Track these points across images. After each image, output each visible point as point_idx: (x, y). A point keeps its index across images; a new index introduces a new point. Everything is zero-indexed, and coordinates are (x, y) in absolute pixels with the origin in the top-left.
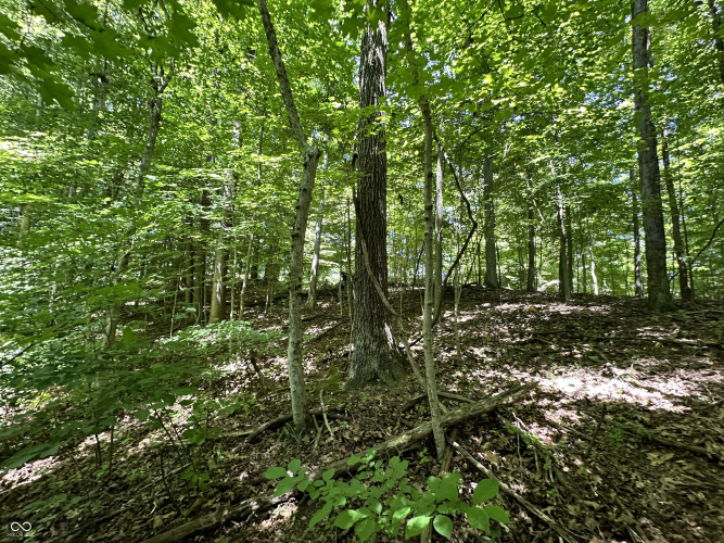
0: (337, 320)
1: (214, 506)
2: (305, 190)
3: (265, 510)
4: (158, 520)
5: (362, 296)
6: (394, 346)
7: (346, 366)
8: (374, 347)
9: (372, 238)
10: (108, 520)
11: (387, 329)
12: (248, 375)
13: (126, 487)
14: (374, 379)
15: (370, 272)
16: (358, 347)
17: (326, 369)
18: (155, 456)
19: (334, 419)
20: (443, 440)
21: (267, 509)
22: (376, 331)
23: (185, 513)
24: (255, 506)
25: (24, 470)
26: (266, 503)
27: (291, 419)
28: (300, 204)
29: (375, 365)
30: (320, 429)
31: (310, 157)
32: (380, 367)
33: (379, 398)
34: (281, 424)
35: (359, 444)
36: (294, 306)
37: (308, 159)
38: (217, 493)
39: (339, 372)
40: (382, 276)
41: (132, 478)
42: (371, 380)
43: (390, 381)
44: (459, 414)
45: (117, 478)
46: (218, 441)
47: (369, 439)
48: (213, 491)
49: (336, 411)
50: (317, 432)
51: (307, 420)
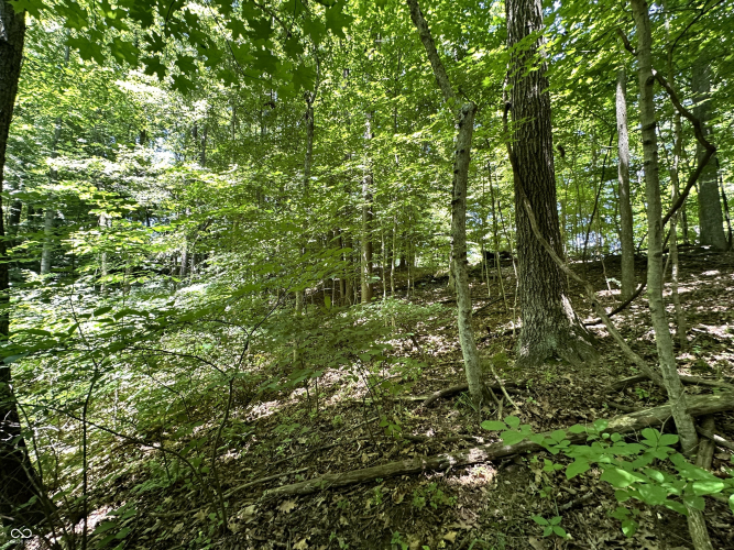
0: (486, 300)
1: (411, 454)
2: (463, 151)
3: (461, 467)
4: (365, 458)
5: (529, 266)
6: (576, 320)
7: (511, 344)
8: (549, 322)
9: (538, 196)
10: (327, 449)
11: (566, 302)
12: (406, 350)
13: (332, 429)
14: (553, 357)
15: (539, 236)
16: (528, 322)
17: (487, 347)
18: (345, 409)
19: (515, 394)
20: (693, 430)
21: (464, 467)
22: (551, 303)
23: (387, 454)
24: (452, 461)
25: (263, 406)
26: (462, 460)
27: (466, 389)
28: (458, 168)
29: (553, 342)
30: (501, 402)
31: (466, 113)
32: (560, 344)
33: (568, 377)
34: (456, 393)
35: (555, 420)
36: (460, 275)
37: (463, 116)
38: (409, 444)
39: (503, 350)
40: (555, 240)
41: (334, 422)
42: (549, 358)
43: (576, 361)
44: (717, 400)
45: (323, 421)
46: (397, 402)
47: (568, 418)
48: (407, 442)
49: (515, 386)
50: (497, 405)
51: (484, 392)
